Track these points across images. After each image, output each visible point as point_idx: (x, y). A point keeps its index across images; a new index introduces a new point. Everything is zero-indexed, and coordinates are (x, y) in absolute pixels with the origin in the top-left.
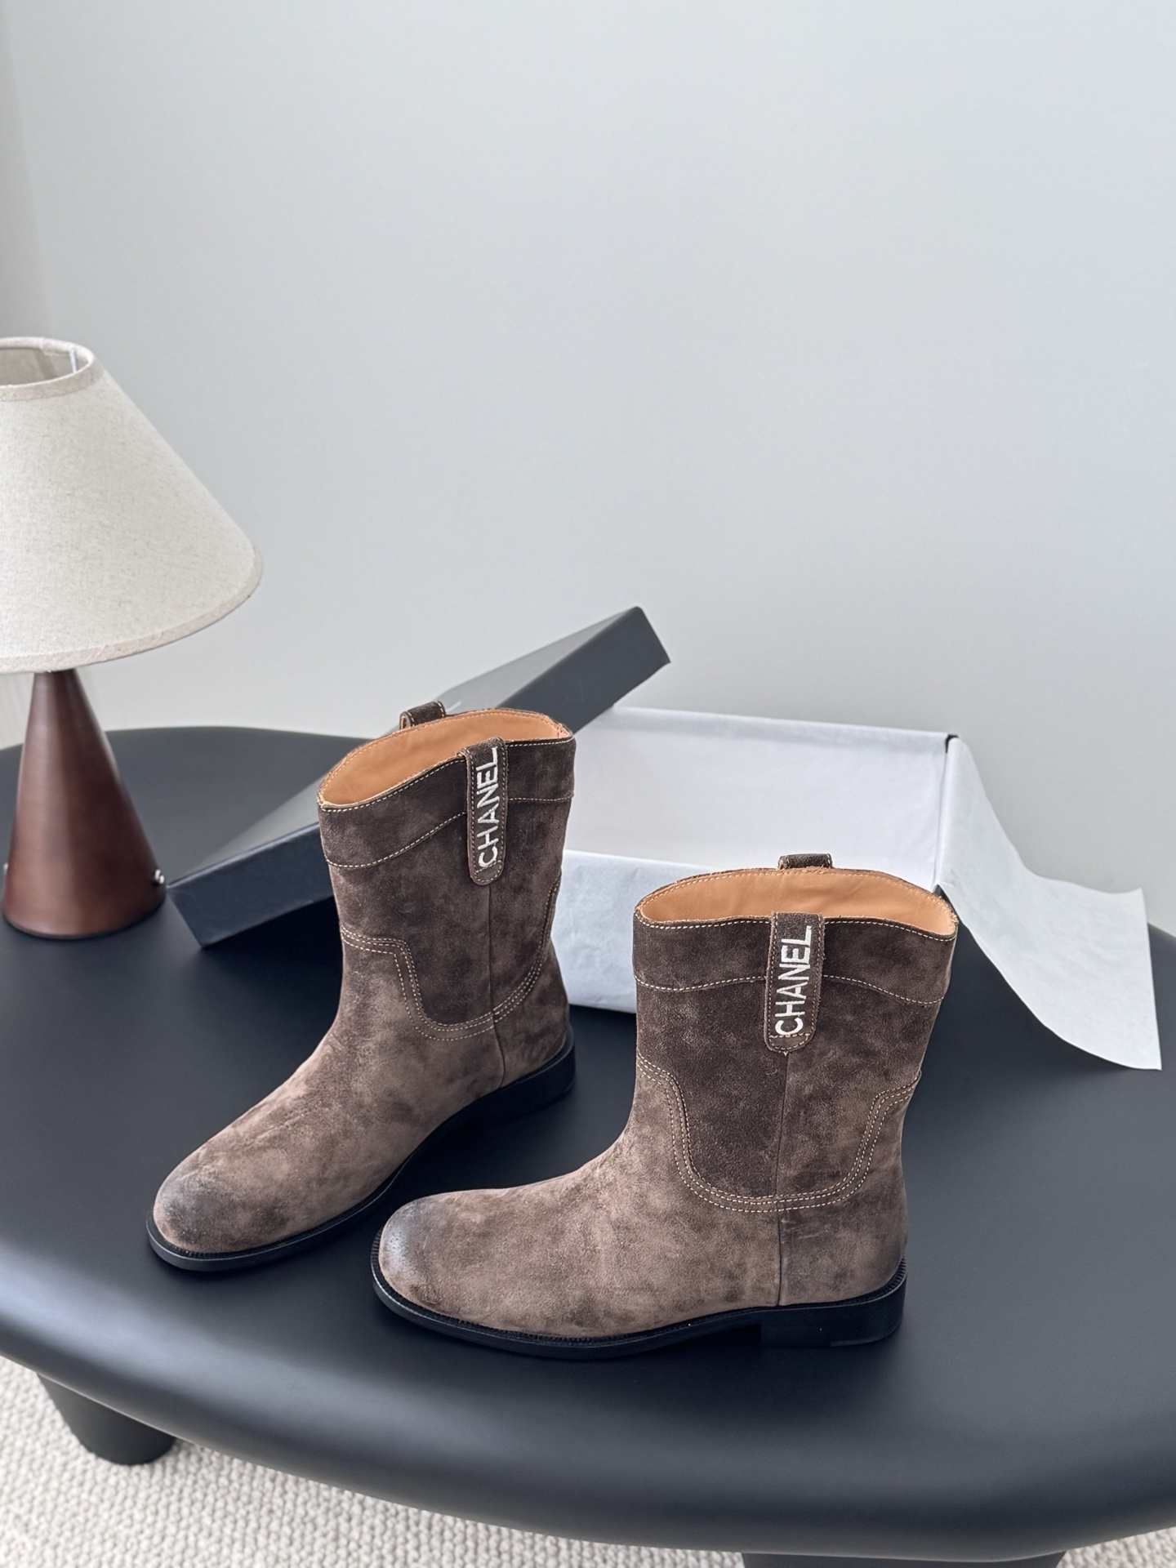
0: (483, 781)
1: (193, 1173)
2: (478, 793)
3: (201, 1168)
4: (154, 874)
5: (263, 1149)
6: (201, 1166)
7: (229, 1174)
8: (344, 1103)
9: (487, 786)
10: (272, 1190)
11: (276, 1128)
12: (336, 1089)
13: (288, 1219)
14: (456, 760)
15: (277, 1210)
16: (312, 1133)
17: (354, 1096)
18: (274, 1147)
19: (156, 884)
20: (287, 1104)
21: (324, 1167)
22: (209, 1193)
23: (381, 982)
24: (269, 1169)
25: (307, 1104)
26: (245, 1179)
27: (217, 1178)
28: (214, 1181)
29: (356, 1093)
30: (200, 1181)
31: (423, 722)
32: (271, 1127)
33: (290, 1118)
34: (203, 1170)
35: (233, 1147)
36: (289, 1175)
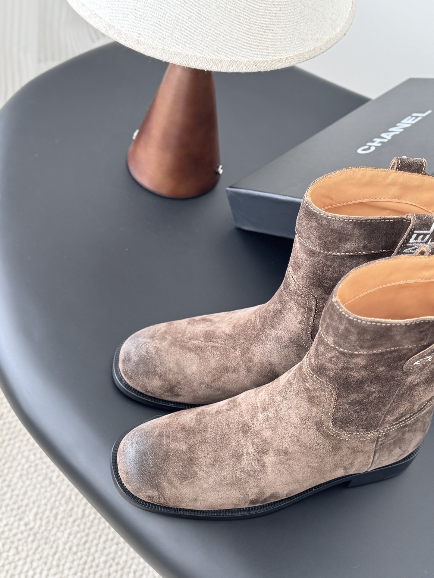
0: (416, 239)
1: (148, 341)
2: (408, 244)
3: (154, 340)
4: (218, 167)
5: (190, 350)
6: (155, 339)
7: (164, 354)
8: (243, 354)
9: (417, 243)
10: (180, 377)
11: (203, 343)
12: (243, 343)
13: (181, 396)
14: (404, 219)
15: (177, 388)
16: (218, 358)
17: (250, 353)
18: (195, 353)
19: (218, 173)
20: (218, 332)
21: (214, 380)
22: (147, 358)
23: (294, 308)
24: (186, 364)
25: (226, 340)
26: (170, 362)
27: (157, 352)
28: (154, 353)
29: (252, 353)
30: (148, 348)
31: (405, 171)
32: (202, 339)
33: (213, 342)
34: (154, 342)
35: (178, 337)
36: (193, 373)
